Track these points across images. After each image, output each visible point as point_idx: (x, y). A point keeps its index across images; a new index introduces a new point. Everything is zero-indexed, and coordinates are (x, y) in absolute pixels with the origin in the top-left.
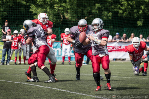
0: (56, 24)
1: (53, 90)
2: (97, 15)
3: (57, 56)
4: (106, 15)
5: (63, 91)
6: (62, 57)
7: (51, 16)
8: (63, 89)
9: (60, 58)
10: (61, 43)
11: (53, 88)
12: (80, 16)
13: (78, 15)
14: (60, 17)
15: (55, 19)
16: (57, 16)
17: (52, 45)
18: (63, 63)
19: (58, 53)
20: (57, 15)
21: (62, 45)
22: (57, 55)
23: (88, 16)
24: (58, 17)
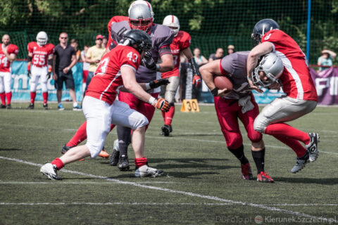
0: (17, 22)
1: (9, 162)
2: (105, 5)
3: (20, 91)
4: (125, 6)
5: (29, 166)
6: (30, 94)
7: (7, 5)
8: (30, 160)
9: (24, 96)
10: (29, 63)
11: (10, 159)
12: (69, 6)
13: (66, 5)
14: (28, 8)
15: (15, 12)
16: (21, 6)
17: (8, 67)
18: (32, 107)
19: (22, 84)
20: (19, 4)
21: (29, 67)
22: (19, 89)
23: (85, 7)
24: (22, 8)
